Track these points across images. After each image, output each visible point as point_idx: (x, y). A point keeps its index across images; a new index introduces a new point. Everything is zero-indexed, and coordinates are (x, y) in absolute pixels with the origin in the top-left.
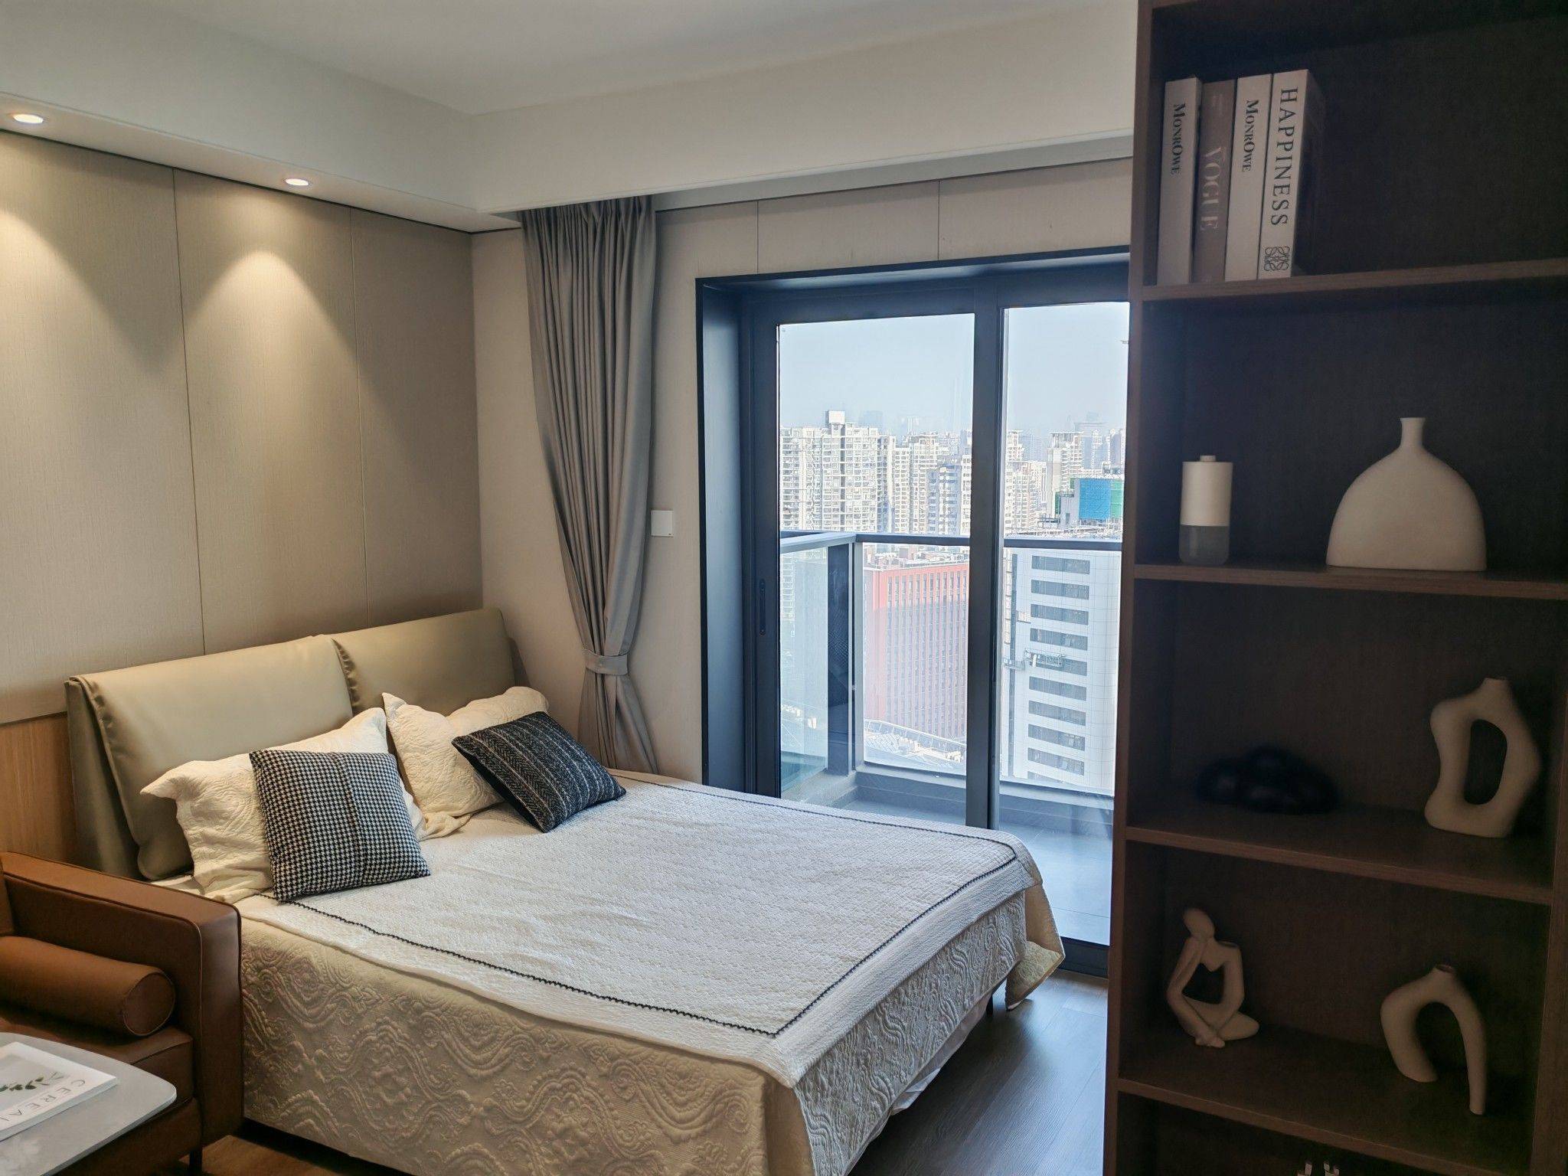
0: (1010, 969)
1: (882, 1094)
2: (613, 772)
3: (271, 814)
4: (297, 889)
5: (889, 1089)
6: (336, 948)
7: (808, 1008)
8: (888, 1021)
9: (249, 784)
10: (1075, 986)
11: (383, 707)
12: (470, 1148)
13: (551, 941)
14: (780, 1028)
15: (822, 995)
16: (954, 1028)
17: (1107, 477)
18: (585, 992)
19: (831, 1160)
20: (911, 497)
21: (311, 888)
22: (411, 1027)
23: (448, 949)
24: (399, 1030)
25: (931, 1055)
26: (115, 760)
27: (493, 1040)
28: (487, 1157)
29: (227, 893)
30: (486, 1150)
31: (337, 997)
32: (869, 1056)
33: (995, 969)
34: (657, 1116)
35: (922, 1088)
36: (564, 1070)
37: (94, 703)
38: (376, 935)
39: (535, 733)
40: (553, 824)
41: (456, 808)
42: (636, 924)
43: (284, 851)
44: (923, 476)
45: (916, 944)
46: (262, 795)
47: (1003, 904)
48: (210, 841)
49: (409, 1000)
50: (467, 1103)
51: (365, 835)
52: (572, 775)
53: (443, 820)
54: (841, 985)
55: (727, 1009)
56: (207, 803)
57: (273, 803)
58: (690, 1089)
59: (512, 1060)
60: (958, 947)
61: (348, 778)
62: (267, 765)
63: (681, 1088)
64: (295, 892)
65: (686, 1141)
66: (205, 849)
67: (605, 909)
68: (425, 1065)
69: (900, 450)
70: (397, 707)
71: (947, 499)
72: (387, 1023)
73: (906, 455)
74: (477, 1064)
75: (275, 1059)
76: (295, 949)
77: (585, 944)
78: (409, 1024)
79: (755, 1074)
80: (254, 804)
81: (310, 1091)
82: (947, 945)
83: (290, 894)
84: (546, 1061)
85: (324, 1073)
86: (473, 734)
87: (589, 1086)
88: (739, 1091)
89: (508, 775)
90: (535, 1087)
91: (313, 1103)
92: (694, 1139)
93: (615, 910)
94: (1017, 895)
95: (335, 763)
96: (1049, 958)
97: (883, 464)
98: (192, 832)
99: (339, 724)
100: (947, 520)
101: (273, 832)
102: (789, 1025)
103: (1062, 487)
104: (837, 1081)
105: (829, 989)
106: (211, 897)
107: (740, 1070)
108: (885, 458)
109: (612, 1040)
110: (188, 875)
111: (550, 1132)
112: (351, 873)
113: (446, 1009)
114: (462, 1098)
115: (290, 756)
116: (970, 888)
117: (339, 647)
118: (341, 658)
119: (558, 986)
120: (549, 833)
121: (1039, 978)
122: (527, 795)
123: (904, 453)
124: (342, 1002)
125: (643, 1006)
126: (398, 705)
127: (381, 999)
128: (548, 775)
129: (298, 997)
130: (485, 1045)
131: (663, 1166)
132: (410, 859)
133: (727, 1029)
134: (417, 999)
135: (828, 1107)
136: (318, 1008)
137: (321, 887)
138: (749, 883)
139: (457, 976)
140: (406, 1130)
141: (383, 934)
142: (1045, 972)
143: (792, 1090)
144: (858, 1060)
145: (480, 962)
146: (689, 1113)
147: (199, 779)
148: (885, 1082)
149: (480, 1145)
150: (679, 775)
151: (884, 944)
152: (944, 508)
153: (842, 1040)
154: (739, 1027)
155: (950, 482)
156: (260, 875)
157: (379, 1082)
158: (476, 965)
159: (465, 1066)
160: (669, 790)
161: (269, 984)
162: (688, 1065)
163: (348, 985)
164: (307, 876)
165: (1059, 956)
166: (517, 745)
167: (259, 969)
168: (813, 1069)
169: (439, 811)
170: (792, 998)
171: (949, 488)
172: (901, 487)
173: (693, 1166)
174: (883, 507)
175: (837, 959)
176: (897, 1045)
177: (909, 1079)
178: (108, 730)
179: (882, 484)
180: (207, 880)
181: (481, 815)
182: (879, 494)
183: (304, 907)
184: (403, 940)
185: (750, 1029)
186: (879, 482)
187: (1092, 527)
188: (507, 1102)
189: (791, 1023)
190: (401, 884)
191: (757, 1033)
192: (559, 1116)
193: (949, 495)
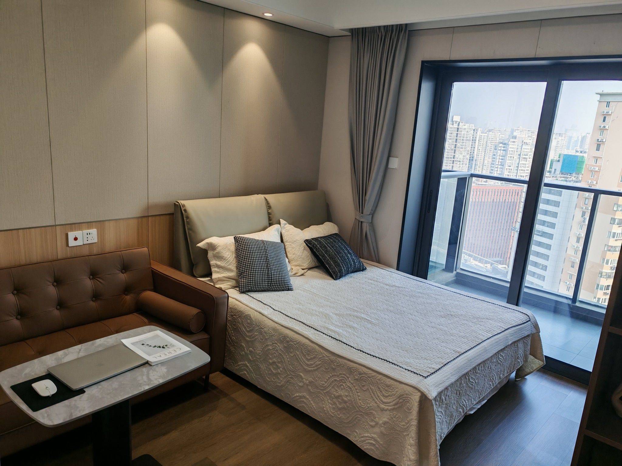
0: (521, 365)
1: (464, 407)
2: (362, 260)
3: (240, 260)
4: (247, 289)
5: (467, 405)
6: (260, 313)
7: (440, 369)
8: (470, 379)
9: (233, 248)
10: (546, 376)
11: (280, 224)
12: (302, 394)
13: (338, 324)
14: (428, 375)
15: (445, 365)
16: (495, 385)
17: (577, 155)
18: (351, 347)
19: (442, 429)
20: (484, 155)
21: (251, 289)
22: (285, 347)
23: (300, 320)
24: (280, 347)
25: (484, 394)
26: (188, 233)
27: (314, 358)
28: (308, 399)
29: (223, 286)
30: (308, 397)
31: (259, 331)
32: (461, 392)
33: (515, 364)
34: (375, 399)
35: (479, 407)
36: (340, 374)
37: (183, 211)
38: (274, 311)
39: (335, 242)
40: (339, 277)
41: (303, 266)
42: (371, 322)
43: (243, 274)
44: (491, 147)
45: (486, 350)
46: (237, 252)
47: (522, 339)
48: (218, 267)
49: (285, 337)
50: (302, 379)
51: (272, 272)
52: (347, 260)
53: (298, 270)
54: (453, 362)
55: (407, 363)
56: (218, 253)
57: (241, 256)
58: (390, 392)
59: (321, 366)
60: (501, 354)
61: (267, 250)
62: (240, 242)
63: (386, 390)
64: (246, 290)
65: (386, 410)
66: (216, 269)
67: (359, 314)
68: (288, 361)
69: (483, 134)
70: (285, 225)
71: (501, 158)
72: (276, 344)
73: (485, 137)
74: (308, 365)
75: (234, 348)
76: (246, 311)
77: (351, 327)
78: (284, 345)
79: (417, 391)
80: (234, 255)
81: (246, 362)
82: (497, 352)
83: (244, 290)
84: (334, 370)
85: (251, 357)
86: (312, 239)
87: (350, 382)
88: (410, 397)
89: (324, 256)
90: (329, 378)
91: (247, 366)
92: (389, 410)
93: (363, 315)
94: (528, 336)
95: (263, 244)
96: (538, 363)
97: (474, 140)
98: (213, 262)
99: (264, 229)
100: (499, 167)
101: (240, 267)
102: (432, 375)
103: (554, 157)
104: (448, 399)
105: (448, 363)
106: (218, 287)
107: (411, 389)
108: (476, 138)
109: (361, 367)
110: (209, 277)
111: (333, 395)
112: (266, 285)
113: (299, 343)
114: (301, 376)
115: (248, 239)
116: (509, 330)
117: (266, 200)
118: (267, 204)
119: (341, 342)
120: (337, 281)
121: (532, 370)
122: (330, 265)
123: (484, 136)
124: (261, 333)
125: (373, 356)
126: (285, 224)
127: (274, 334)
128: (338, 258)
129: (245, 328)
130: (311, 359)
131: (375, 418)
132: (287, 283)
133: (406, 371)
134: (288, 337)
135: (443, 409)
136: (252, 334)
137: (255, 289)
138: (416, 314)
139: (303, 332)
140: (280, 383)
141: (277, 311)
142: (535, 368)
143: (432, 400)
144: (457, 393)
145: (312, 327)
146: (389, 401)
147: (216, 244)
148: (466, 403)
149: (305, 394)
150: (387, 265)
151: (472, 348)
152: (499, 162)
153: (452, 384)
154: (411, 372)
155: (503, 150)
156: (234, 281)
157: (271, 364)
158: (310, 328)
159: (303, 365)
160: (383, 270)
161: (235, 321)
162: (390, 382)
163: (263, 327)
164: (251, 284)
165: (543, 363)
166: (328, 245)
167: (232, 316)
168: (440, 394)
169: (297, 266)
170: (433, 364)
171: (502, 153)
172: (481, 151)
173: (388, 420)
174: (471, 158)
175: (452, 351)
176: (472, 388)
177: (475, 403)
178: (187, 222)
179: (473, 149)
180: (216, 280)
181: (312, 270)
182: (470, 153)
183: (249, 296)
184: (284, 314)
185: (416, 373)
186: (471, 148)
187: (566, 176)
188: (317, 381)
189: (433, 373)
190: (283, 292)
191: (419, 375)
192: (336, 390)
193: (502, 156)
